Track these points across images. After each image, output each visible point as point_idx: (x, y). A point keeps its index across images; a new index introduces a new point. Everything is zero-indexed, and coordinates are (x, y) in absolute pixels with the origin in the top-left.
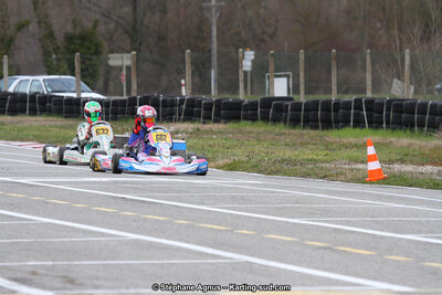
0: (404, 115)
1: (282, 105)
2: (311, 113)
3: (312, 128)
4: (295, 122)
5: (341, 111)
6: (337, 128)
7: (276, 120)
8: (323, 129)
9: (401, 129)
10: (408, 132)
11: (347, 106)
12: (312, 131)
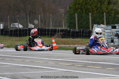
0: (43, 32)
1: (7, 31)
2: (16, 32)
3: (16, 36)
4: (11, 35)
5: (24, 32)
6: (24, 36)
7: (5, 35)
8: (19, 37)
9: (42, 36)
10: (45, 37)
11: (26, 30)
12: (16, 38)
